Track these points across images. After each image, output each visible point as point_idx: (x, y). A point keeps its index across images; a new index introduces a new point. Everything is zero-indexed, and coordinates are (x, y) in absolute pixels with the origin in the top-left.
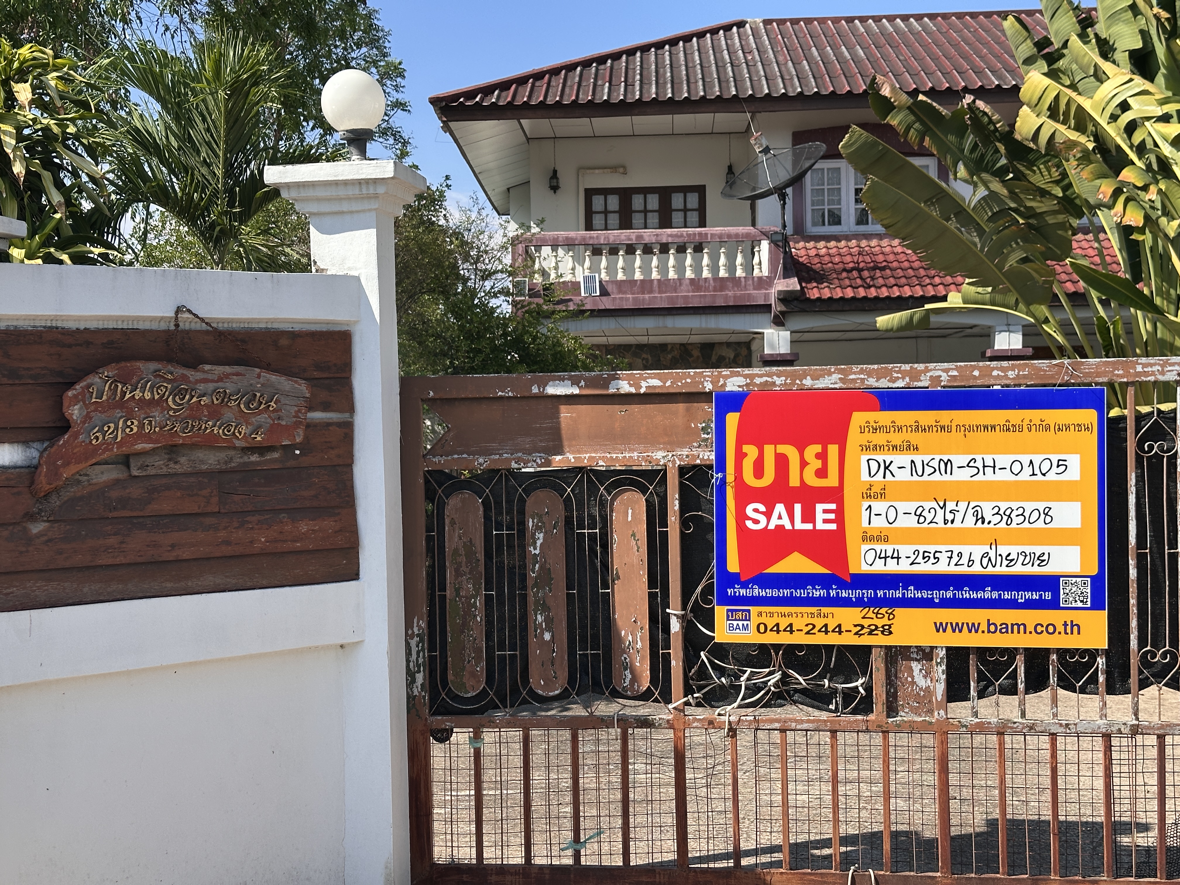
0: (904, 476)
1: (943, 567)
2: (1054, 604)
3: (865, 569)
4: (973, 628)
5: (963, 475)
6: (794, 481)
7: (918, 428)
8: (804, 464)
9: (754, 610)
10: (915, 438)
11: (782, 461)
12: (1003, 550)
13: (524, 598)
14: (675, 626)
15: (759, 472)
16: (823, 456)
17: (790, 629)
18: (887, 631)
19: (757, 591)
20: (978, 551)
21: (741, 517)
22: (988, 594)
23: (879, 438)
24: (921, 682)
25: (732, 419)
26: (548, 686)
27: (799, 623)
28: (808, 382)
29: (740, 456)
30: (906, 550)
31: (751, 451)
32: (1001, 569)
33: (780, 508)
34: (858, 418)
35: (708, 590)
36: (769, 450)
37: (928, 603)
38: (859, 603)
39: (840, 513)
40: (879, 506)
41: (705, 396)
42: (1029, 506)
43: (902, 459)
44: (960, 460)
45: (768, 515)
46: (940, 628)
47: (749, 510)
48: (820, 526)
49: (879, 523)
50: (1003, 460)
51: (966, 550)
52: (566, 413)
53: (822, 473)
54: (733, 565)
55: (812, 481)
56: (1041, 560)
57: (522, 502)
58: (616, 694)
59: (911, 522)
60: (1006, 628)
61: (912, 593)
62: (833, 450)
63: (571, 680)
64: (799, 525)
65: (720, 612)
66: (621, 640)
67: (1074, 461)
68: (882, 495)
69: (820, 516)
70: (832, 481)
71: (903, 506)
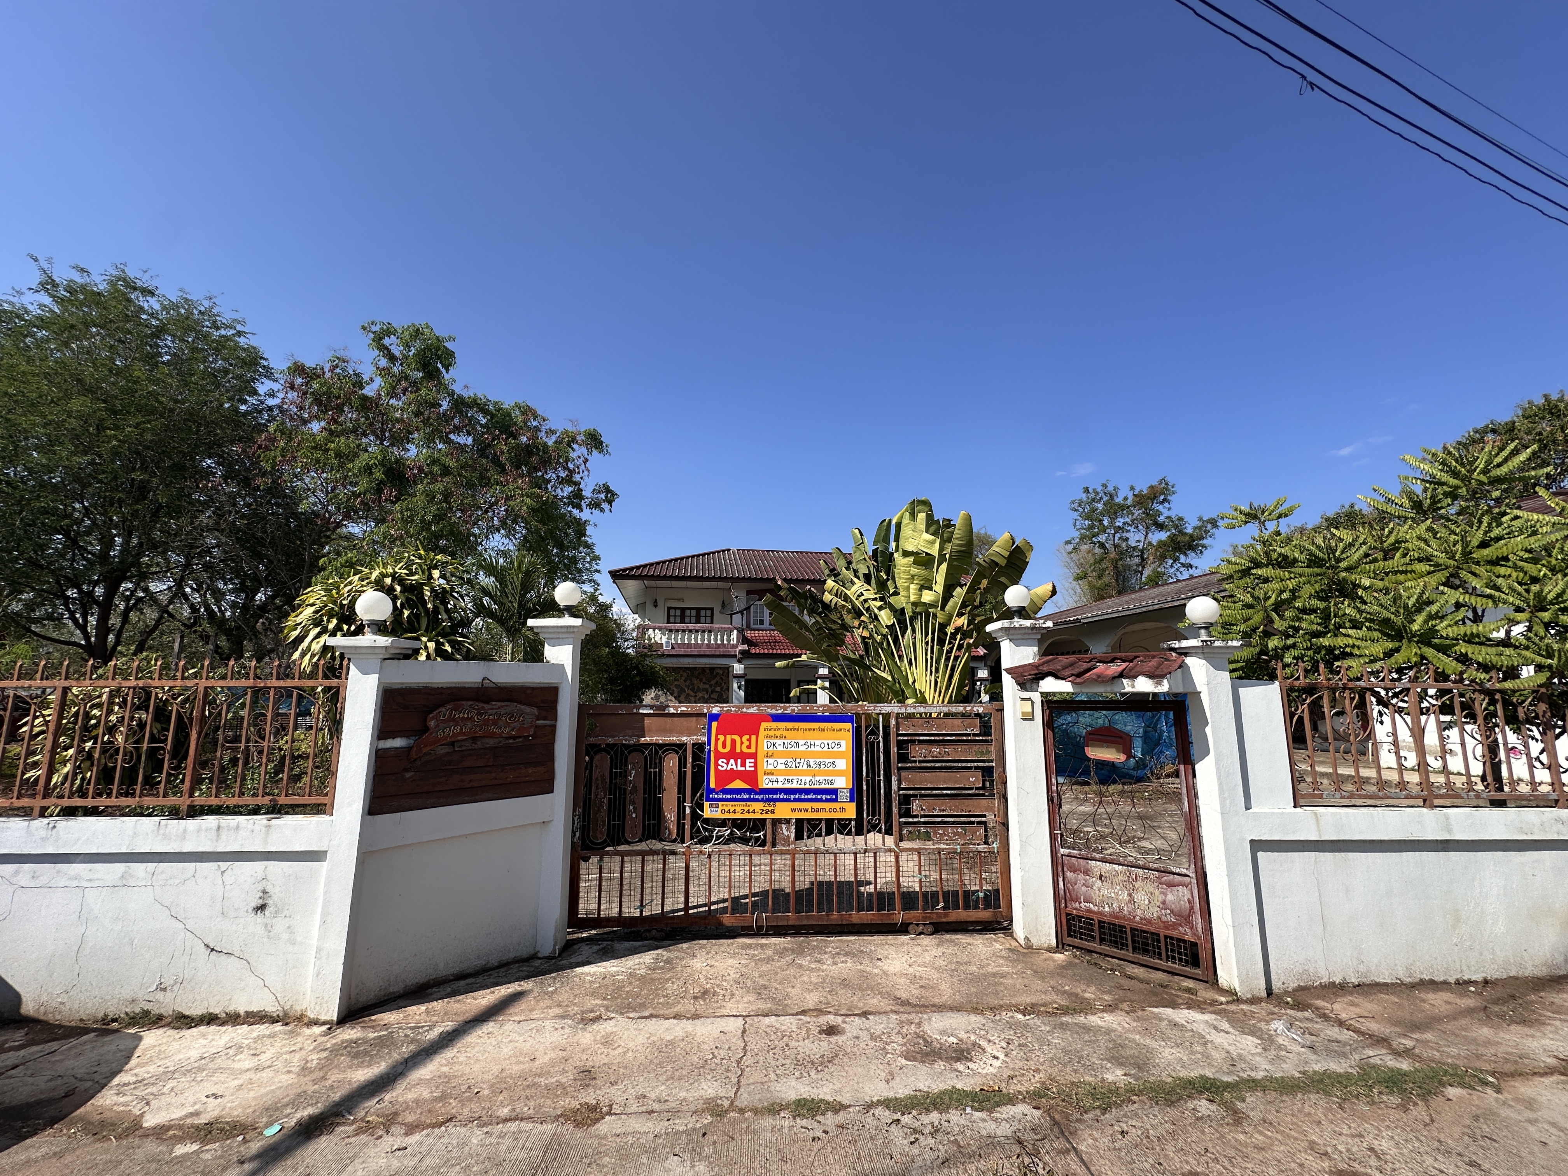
0: (780, 748)
1: (795, 786)
2: (836, 800)
3: (765, 786)
4: (806, 810)
5: (803, 748)
6: (738, 750)
7: (786, 729)
8: (742, 743)
9: (720, 803)
10: (785, 733)
11: (733, 742)
12: (818, 778)
13: (625, 799)
14: (688, 811)
15: (724, 746)
16: (749, 740)
17: (734, 812)
18: (773, 812)
19: (721, 796)
20: (808, 779)
21: (717, 765)
22: (812, 796)
23: (771, 733)
24: (786, 833)
25: (714, 724)
26: (633, 837)
27: (738, 809)
28: (744, 710)
29: (717, 739)
30: (781, 779)
31: (721, 737)
32: (817, 786)
33: (732, 761)
34: (764, 725)
35: (702, 795)
36: (728, 737)
37: (788, 800)
38: (762, 800)
39: (755, 763)
40: (771, 761)
41: (704, 715)
42: (827, 761)
43: (779, 742)
44: (801, 742)
45: (727, 764)
46: (793, 810)
47: (720, 762)
48: (748, 768)
49: (771, 767)
50: (818, 742)
51: (803, 778)
52: (647, 721)
53: (749, 747)
54: (712, 785)
55: (745, 750)
56: (831, 782)
57: (627, 757)
58: (661, 840)
59: (783, 767)
60: (818, 810)
61: (783, 796)
62: (754, 737)
63: (643, 835)
64: (740, 768)
65: (706, 804)
66: (665, 817)
67: (843, 743)
68: (772, 756)
69: (748, 764)
70: (753, 750)
71: (780, 761)
